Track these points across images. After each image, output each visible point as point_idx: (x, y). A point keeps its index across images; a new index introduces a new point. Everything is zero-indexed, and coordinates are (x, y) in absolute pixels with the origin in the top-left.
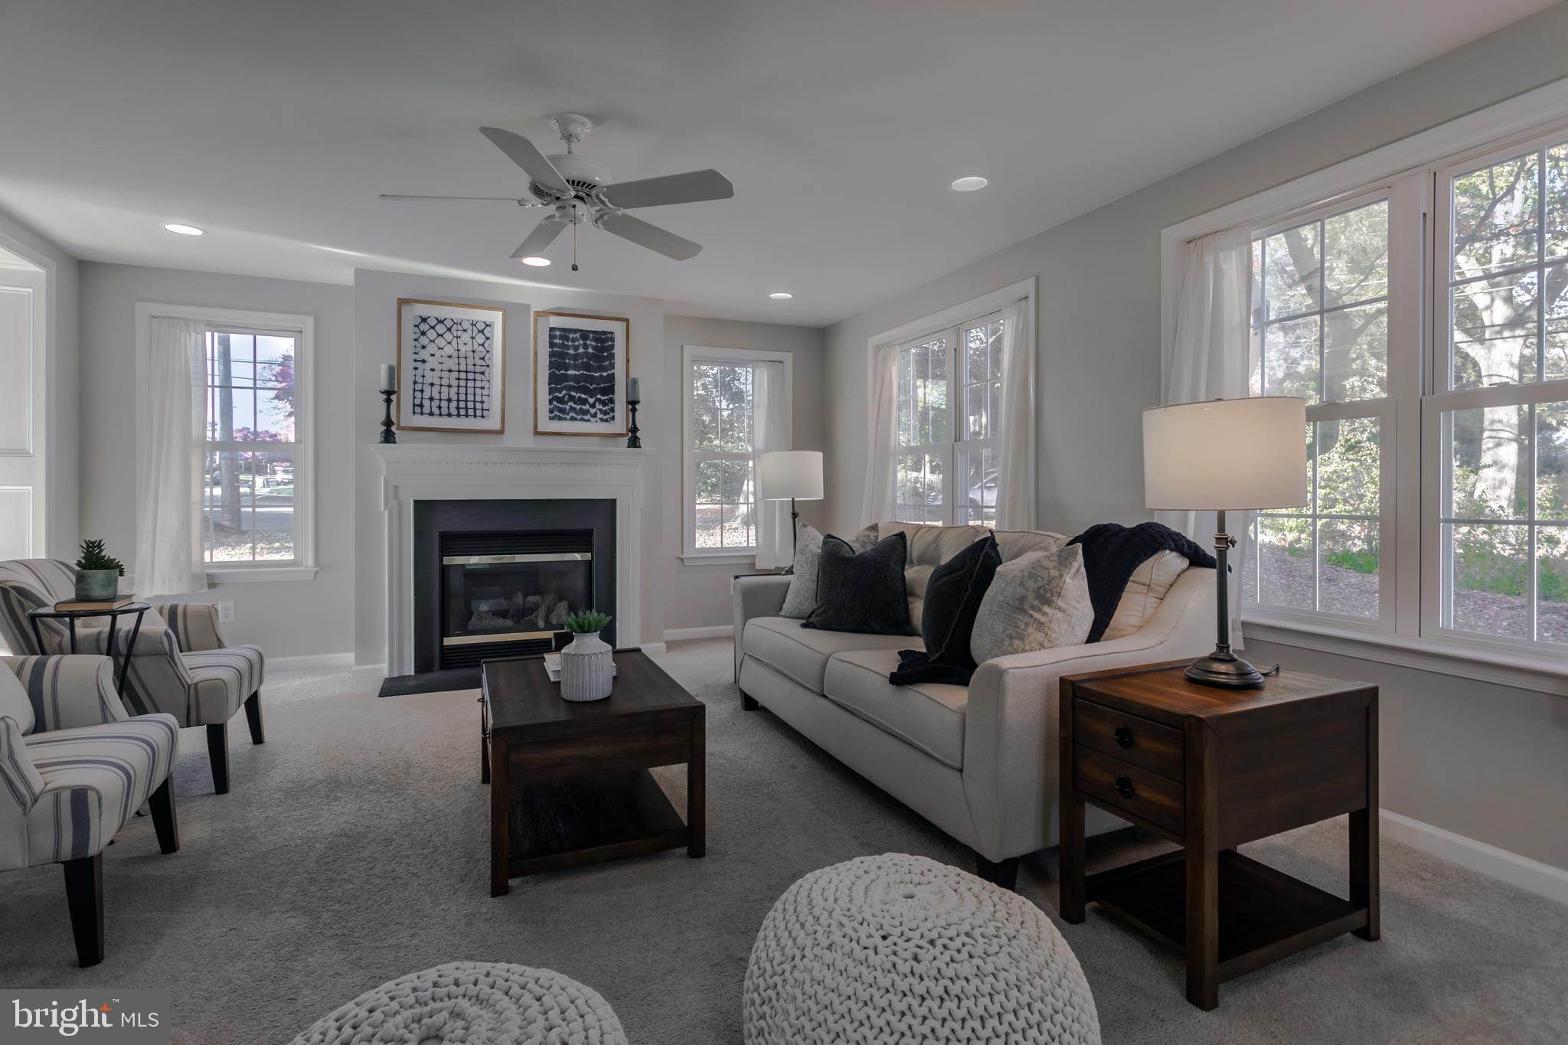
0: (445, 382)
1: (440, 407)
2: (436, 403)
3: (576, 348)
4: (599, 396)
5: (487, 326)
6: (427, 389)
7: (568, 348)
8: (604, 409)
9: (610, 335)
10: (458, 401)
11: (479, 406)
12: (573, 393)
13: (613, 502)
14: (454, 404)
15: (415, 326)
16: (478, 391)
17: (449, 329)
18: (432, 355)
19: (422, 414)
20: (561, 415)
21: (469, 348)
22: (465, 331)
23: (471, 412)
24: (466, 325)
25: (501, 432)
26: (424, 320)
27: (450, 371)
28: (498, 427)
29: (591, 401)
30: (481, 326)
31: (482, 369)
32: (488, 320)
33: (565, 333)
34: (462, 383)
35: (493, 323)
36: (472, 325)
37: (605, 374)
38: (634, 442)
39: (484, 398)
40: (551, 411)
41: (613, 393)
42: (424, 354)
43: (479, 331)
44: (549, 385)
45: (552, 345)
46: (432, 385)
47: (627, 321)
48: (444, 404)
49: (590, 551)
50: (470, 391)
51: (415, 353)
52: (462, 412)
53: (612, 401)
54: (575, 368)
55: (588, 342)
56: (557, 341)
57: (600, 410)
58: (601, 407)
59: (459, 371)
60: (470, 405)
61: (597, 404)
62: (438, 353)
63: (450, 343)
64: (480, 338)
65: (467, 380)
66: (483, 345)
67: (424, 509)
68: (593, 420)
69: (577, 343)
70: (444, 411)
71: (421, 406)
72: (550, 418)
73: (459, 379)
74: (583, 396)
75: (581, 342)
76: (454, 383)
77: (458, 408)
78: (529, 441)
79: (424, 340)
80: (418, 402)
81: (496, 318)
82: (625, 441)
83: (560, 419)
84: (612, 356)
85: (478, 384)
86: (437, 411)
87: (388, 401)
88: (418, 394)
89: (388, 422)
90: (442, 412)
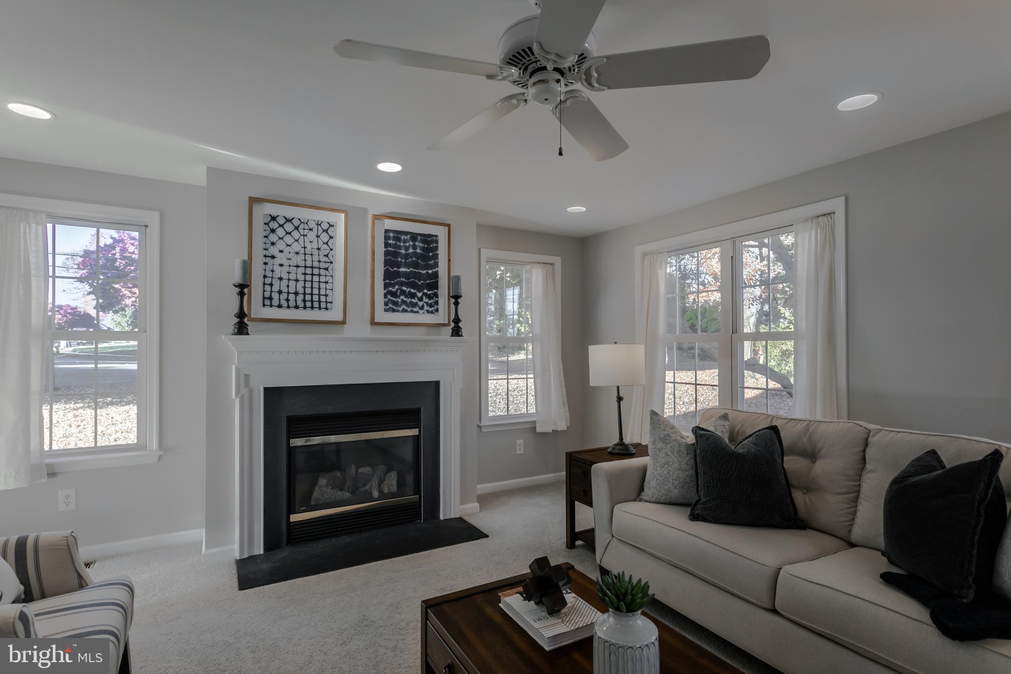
0: (293, 276)
1: (288, 300)
2: (284, 296)
3: (407, 249)
4: (425, 291)
5: (331, 226)
6: (276, 284)
7: (400, 248)
8: (430, 302)
9: (435, 238)
10: (305, 294)
11: (323, 299)
12: (404, 288)
13: (437, 383)
14: (300, 298)
15: (265, 224)
16: (323, 285)
17: (297, 228)
18: (281, 251)
19: (271, 306)
20: (394, 307)
21: (315, 245)
22: (311, 230)
24: (312, 225)
25: (343, 322)
26: (274, 218)
27: (297, 266)
28: (340, 318)
29: (419, 295)
30: (325, 226)
31: (327, 265)
32: (332, 222)
33: (398, 233)
34: (309, 278)
35: (336, 223)
36: (317, 224)
37: (430, 272)
38: (457, 332)
39: (329, 292)
40: (386, 304)
41: (437, 288)
42: (273, 251)
43: (324, 231)
44: (384, 280)
45: (387, 245)
46: (281, 279)
47: (449, 226)
48: (291, 297)
49: (417, 426)
50: (316, 285)
51: (265, 249)
52: (308, 304)
53: (436, 295)
54: (407, 265)
55: (417, 243)
56: (391, 242)
57: (427, 303)
58: (427, 300)
59: (306, 267)
60: (316, 298)
61: (424, 297)
62: (287, 250)
63: (297, 241)
64: (324, 237)
65: (312, 275)
66: (327, 243)
67: (272, 397)
68: (421, 311)
69: (407, 244)
70: (292, 303)
71: (271, 298)
72: (386, 310)
73: (305, 274)
74: (413, 291)
75: (411, 243)
76: (301, 277)
77: (304, 301)
78: (367, 332)
79: (273, 238)
80: (267, 294)
81: (340, 219)
82: (449, 330)
83: (394, 311)
84: (436, 257)
85: (323, 279)
86: (285, 304)
87: (242, 294)
88: (268, 288)
89: (241, 315)
90: (290, 305)
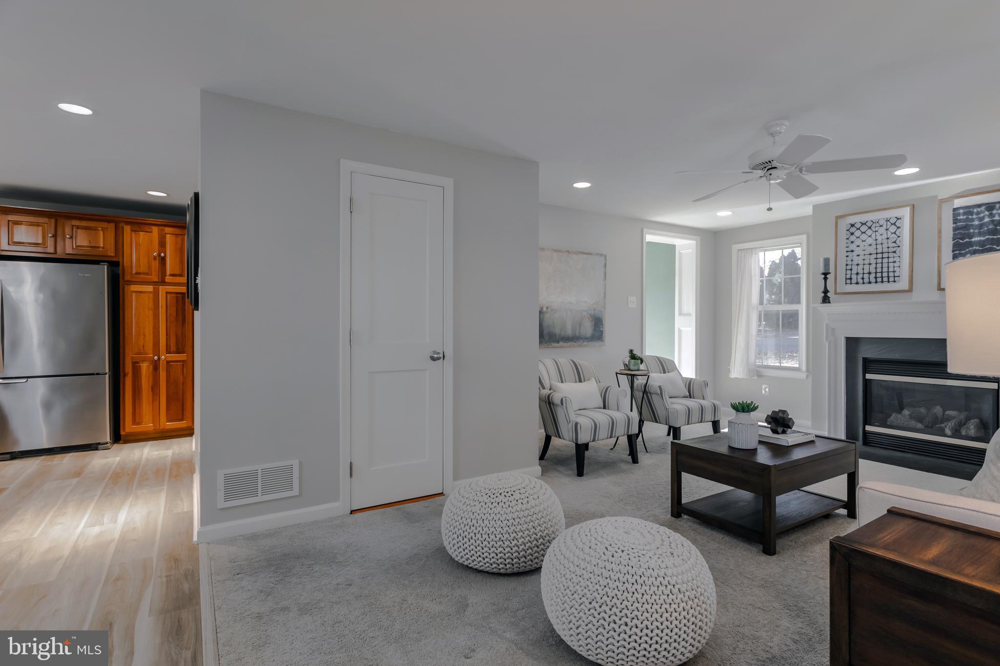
0: (867, 262)
1: (863, 279)
2: (860, 276)
3: (982, 219)
5: (898, 219)
6: (854, 268)
7: (972, 220)
10: (876, 273)
11: (891, 274)
14: (873, 275)
15: (847, 230)
16: (891, 265)
17: (870, 228)
18: (858, 246)
19: (851, 283)
21: (885, 236)
22: (881, 226)
23: (885, 279)
24: (882, 222)
25: (910, 290)
26: (852, 225)
27: (871, 254)
28: (906, 287)
30: (892, 221)
31: (894, 249)
32: (898, 216)
33: (970, 208)
34: (879, 261)
35: (903, 216)
36: (887, 221)
39: (895, 269)
42: (852, 247)
43: (892, 224)
44: (953, 252)
45: (956, 221)
46: (858, 265)
49: (997, 381)
50: (885, 265)
51: (847, 247)
52: (879, 280)
54: (981, 234)
55: (994, 212)
56: (959, 217)
59: (877, 253)
60: (885, 274)
62: (862, 244)
63: (870, 236)
64: (893, 229)
65: (882, 258)
66: (895, 233)
67: (852, 344)
69: (982, 215)
70: (866, 280)
71: (851, 279)
73: (876, 258)
75: (987, 213)
76: (873, 261)
77: (876, 278)
78: (935, 296)
79: (853, 238)
80: (848, 276)
81: (906, 212)
85: (891, 260)
86: (861, 281)
87: (826, 279)
88: (849, 272)
89: (826, 291)
90: (865, 282)
